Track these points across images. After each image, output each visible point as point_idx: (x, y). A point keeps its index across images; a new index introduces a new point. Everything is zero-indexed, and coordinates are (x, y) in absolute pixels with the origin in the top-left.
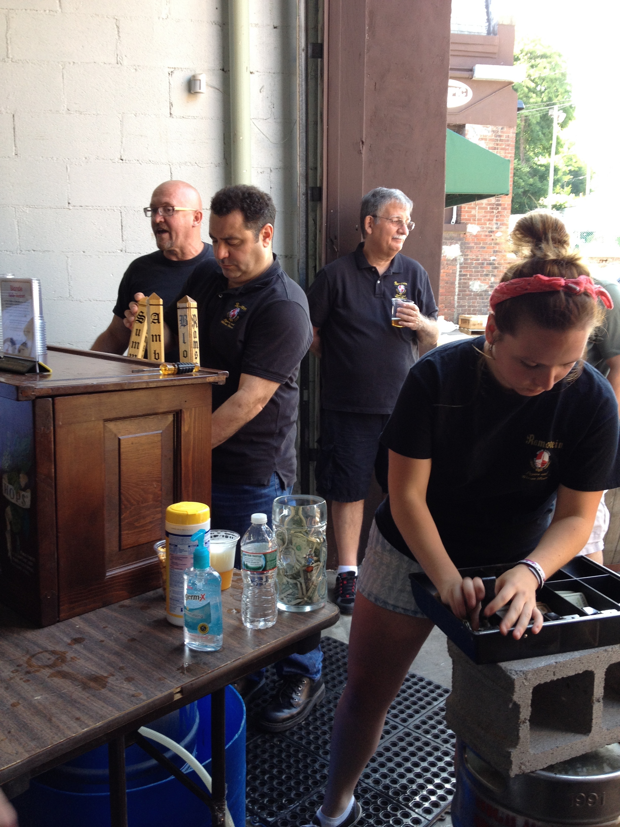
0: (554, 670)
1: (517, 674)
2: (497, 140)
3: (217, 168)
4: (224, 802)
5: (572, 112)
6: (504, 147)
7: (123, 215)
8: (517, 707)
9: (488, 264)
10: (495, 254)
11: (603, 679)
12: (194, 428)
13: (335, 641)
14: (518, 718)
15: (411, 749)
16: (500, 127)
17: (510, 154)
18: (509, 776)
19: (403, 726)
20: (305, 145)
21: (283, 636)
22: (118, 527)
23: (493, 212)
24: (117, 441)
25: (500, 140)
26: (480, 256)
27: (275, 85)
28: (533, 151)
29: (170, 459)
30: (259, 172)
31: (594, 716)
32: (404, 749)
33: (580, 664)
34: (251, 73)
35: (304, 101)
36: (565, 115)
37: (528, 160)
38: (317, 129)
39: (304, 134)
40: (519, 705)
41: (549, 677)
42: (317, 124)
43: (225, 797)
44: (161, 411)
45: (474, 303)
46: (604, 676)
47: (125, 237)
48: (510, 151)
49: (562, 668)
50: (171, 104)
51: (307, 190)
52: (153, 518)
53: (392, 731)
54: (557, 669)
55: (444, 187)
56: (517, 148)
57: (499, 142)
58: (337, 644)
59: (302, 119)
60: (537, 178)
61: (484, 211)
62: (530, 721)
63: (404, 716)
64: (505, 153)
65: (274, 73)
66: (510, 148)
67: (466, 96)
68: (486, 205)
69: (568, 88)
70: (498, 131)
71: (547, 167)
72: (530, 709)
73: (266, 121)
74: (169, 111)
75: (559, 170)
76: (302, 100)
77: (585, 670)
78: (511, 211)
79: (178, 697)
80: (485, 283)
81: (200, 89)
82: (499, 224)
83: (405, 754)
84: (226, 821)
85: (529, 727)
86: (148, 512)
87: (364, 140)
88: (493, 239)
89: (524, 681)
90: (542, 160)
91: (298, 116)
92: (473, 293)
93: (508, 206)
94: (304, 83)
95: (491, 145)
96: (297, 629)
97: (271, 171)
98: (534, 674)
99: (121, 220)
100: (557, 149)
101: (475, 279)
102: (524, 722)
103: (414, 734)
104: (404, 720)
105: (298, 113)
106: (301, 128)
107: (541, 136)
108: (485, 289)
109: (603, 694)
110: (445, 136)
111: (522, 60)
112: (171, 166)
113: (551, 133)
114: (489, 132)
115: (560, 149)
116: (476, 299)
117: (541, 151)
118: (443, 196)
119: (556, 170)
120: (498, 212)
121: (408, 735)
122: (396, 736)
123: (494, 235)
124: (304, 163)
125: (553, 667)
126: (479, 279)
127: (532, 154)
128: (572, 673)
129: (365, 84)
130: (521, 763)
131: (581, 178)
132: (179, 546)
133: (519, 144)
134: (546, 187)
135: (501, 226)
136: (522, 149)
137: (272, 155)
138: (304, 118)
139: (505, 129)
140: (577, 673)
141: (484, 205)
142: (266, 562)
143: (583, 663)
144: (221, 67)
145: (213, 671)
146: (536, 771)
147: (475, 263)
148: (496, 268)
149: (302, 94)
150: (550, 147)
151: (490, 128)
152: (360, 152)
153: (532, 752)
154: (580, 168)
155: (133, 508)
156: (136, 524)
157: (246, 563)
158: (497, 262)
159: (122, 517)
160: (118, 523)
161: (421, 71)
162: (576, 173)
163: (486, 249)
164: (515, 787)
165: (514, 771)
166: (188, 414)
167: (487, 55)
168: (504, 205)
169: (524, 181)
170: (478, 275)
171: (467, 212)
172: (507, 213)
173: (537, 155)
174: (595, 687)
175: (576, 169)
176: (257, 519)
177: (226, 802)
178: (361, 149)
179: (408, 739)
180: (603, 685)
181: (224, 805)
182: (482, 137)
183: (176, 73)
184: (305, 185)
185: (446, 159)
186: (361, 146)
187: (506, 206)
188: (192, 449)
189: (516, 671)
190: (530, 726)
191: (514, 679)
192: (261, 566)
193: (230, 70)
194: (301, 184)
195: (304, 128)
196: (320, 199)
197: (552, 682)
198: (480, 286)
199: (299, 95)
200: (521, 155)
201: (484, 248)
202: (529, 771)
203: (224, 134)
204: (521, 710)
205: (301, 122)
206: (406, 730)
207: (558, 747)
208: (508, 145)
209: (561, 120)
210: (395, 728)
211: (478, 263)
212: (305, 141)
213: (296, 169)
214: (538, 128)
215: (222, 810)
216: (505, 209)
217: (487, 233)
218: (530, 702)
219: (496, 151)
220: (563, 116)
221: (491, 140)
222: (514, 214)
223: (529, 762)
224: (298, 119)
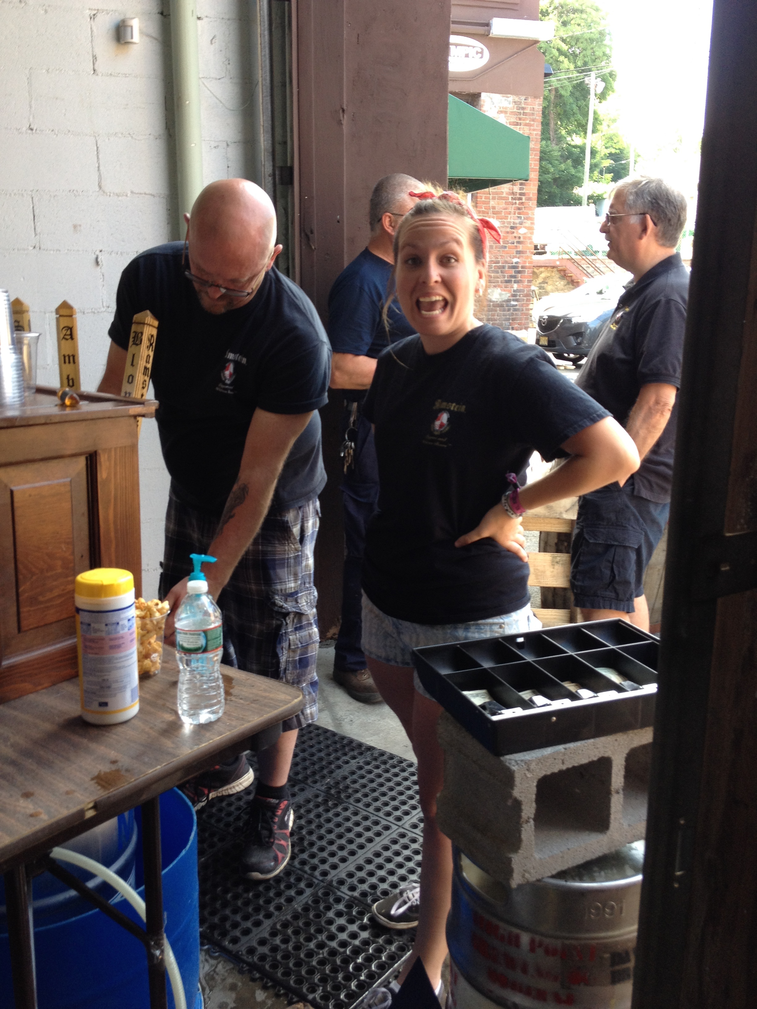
0: (562, 758)
1: (518, 764)
2: (520, 113)
3: (158, 141)
4: (162, 935)
5: (612, 82)
6: (528, 122)
7: (36, 200)
8: (518, 804)
9: (509, 267)
10: (518, 255)
11: (623, 767)
12: (115, 474)
13: (318, 728)
14: (520, 817)
15: (407, 853)
16: (523, 98)
17: (535, 131)
18: (509, 886)
19: (397, 825)
20: (270, 113)
21: (230, 731)
22: (15, 604)
23: (516, 203)
24: (9, 492)
25: (524, 114)
26: (500, 257)
27: (229, 34)
28: (565, 128)
29: (83, 514)
30: (212, 147)
31: (613, 810)
32: (397, 854)
33: (595, 750)
34: (199, 18)
35: (267, 56)
36: (603, 84)
37: (560, 139)
38: (286, 92)
39: (268, 99)
40: (521, 801)
41: (557, 766)
42: (285, 86)
43: (163, 929)
44: (68, 452)
45: (493, 315)
46: (623, 763)
47: (38, 230)
48: (535, 127)
49: (572, 755)
50: (95, 58)
51: (274, 170)
52: (63, 590)
53: (384, 832)
54: (566, 757)
55: (446, 169)
56: (545, 124)
57: (522, 116)
58: (320, 731)
59: (265, 80)
60: (569, 162)
61: (504, 201)
62: (534, 820)
63: (398, 813)
64: (530, 130)
65: (229, 19)
66: (535, 123)
67: (481, 57)
68: (507, 194)
69: (608, 51)
70: (521, 103)
71: (582, 149)
72: (534, 805)
73: (220, 81)
74: (92, 67)
75: (596, 152)
76: (265, 55)
77: (600, 756)
78: (538, 202)
79: (90, 814)
80: (507, 291)
81: (132, 38)
82: (523, 218)
83: (400, 859)
84: (166, 958)
85: (533, 827)
86: (54, 583)
87: (345, 108)
88: (515, 237)
89: (527, 772)
90: (576, 140)
91: (260, 76)
92: (492, 304)
93: (533, 195)
94: (266, 33)
95: (513, 120)
96: (249, 722)
97: (228, 145)
98: (538, 763)
99: (33, 207)
100: (594, 126)
101: (495, 286)
102: (527, 822)
103: (410, 835)
104: (399, 819)
105: (260, 71)
106: (264, 91)
107: (575, 108)
108: (506, 298)
109: (622, 784)
110: (446, 104)
111: (551, 15)
112: (97, 138)
113: (587, 106)
114: (510, 104)
115: (599, 127)
116: (496, 311)
117: (575, 129)
118: (445, 180)
119: (593, 153)
120: (522, 203)
121: (403, 836)
122: (388, 838)
123: (517, 232)
124: (269, 136)
125: (561, 754)
126: (499, 286)
127: (563, 132)
128: (585, 761)
129: (345, 36)
130: (524, 870)
131: (623, 162)
132: (92, 625)
133: (549, 120)
134: (580, 174)
135: (525, 221)
136: (552, 125)
137: (228, 124)
138: (268, 78)
139: (530, 100)
140: (590, 760)
141: (504, 195)
142: (207, 641)
143: (597, 748)
144: (160, 11)
145: (138, 779)
146: (543, 878)
147: (495, 266)
148: (519, 272)
149: (265, 47)
150: (587, 124)
151: (511, 98)
152: (340, 123)
153: (537, 856)
154: (621, 151)
155: (34, 578)
156: (41, 599)
157: (181, 643)
158: (520, 265)
159: (21, 590)
160: (15, 598)
161: (415, 20)
162: (616, 157)
163: (507, 249)
164: (518, 898)
165: (516, 881)
166: (106, 456)
167: (508, 6)
168: (529, 194)
169: (553, 166)
170: (498, 282)
171: (484, 203)
172: (532, 204)
173: (569, 133)
174: (614, 775)
175: (618, 151)
176: (194, 589)
177: (165, 935)
178: (342, 119)
179: (403, 841)
180: (622, 773)
181: (162, 939)
182: (502, 109)
183: (99, 17)
184: (271, 163)
185: (448, 133)
186: (341, 115)
187: (531, 196)
188: (113, 501)
189: (516, 761)
190: (535, 826)
191: (514, 771)
192: (200, 646)
193: (171, 13)
194: (266, 163)
195: (269, 90)
196: (291, 182)
197: (561, 772)
198: (500, 295)
199: (261, 49)
200: (551, 133)
201: (505, 247)
202: (534, 879)
203: (165, 98)
204: (523, 807)
205: (264, 83)
206: (401, 830)
207: (569, 849)
208: (533, 120)
209: (600, 90)
210: (387, 828)
211: (498, 266)
212: (269, 107)
213: (260, 143)
214: (571, 100)
215: (159, 946)
216: (529, 199)
217: (509, 230)
218: (534, 797)
219: (518, 127)
220: (602, 85)
221: (512, 113)
222: (543, 206)
223: (534, 868)
224: (260, 80)
